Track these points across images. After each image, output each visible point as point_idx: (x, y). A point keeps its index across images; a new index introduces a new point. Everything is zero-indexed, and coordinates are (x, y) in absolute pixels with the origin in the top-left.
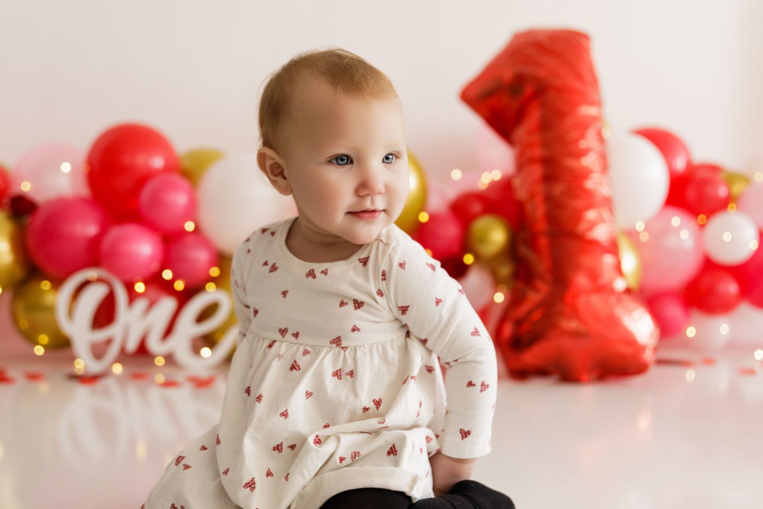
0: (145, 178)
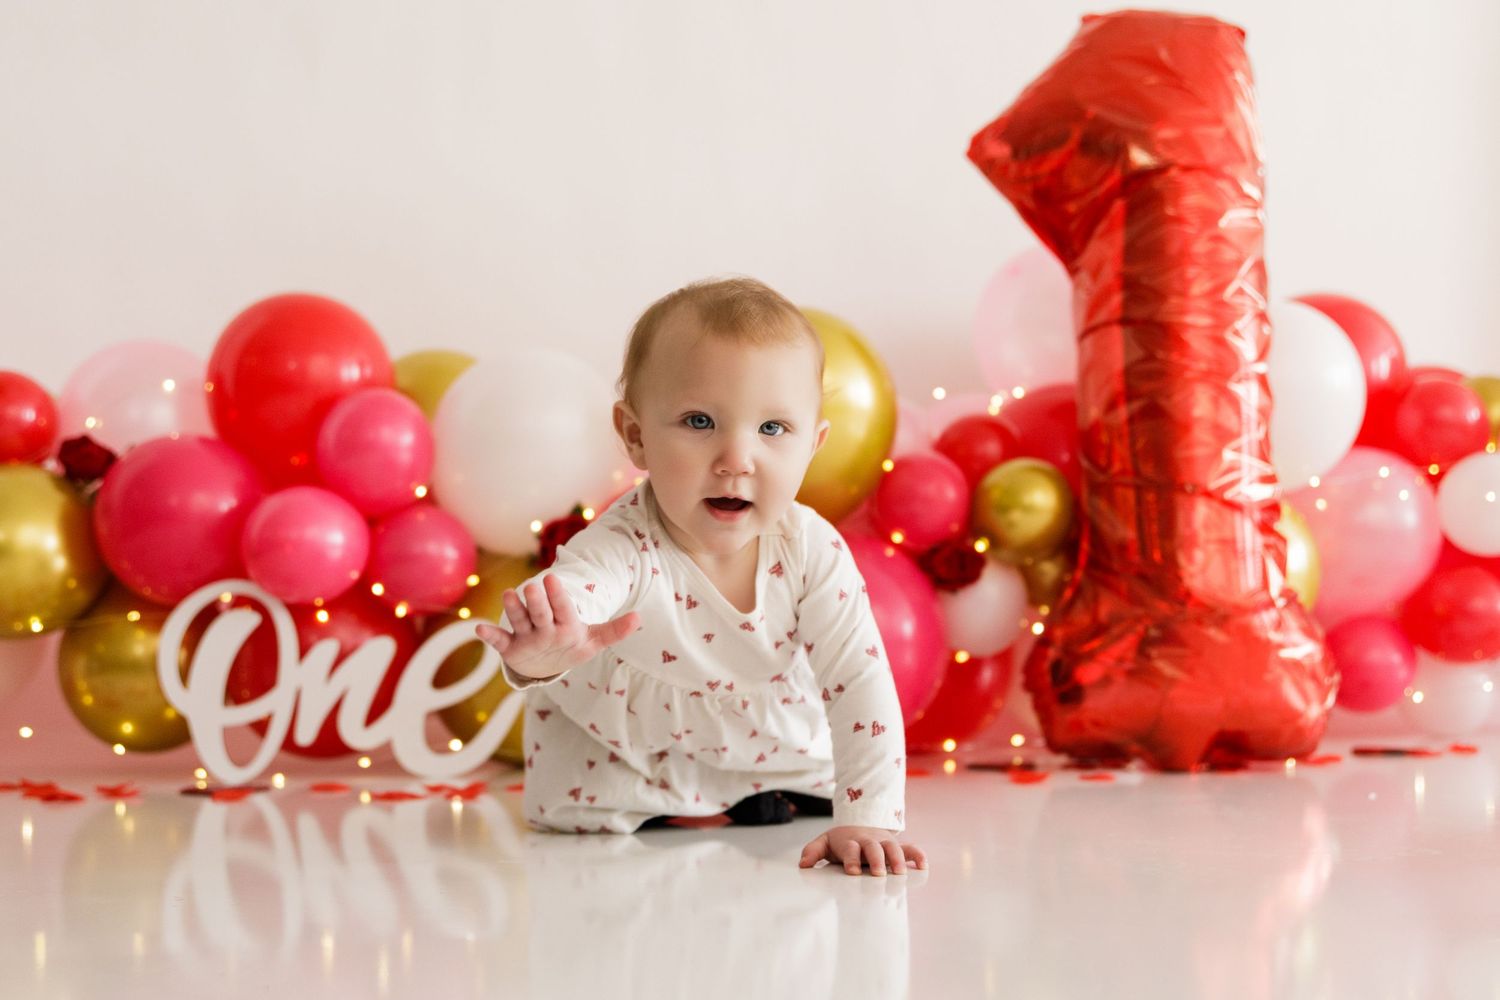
0: (328, 401)
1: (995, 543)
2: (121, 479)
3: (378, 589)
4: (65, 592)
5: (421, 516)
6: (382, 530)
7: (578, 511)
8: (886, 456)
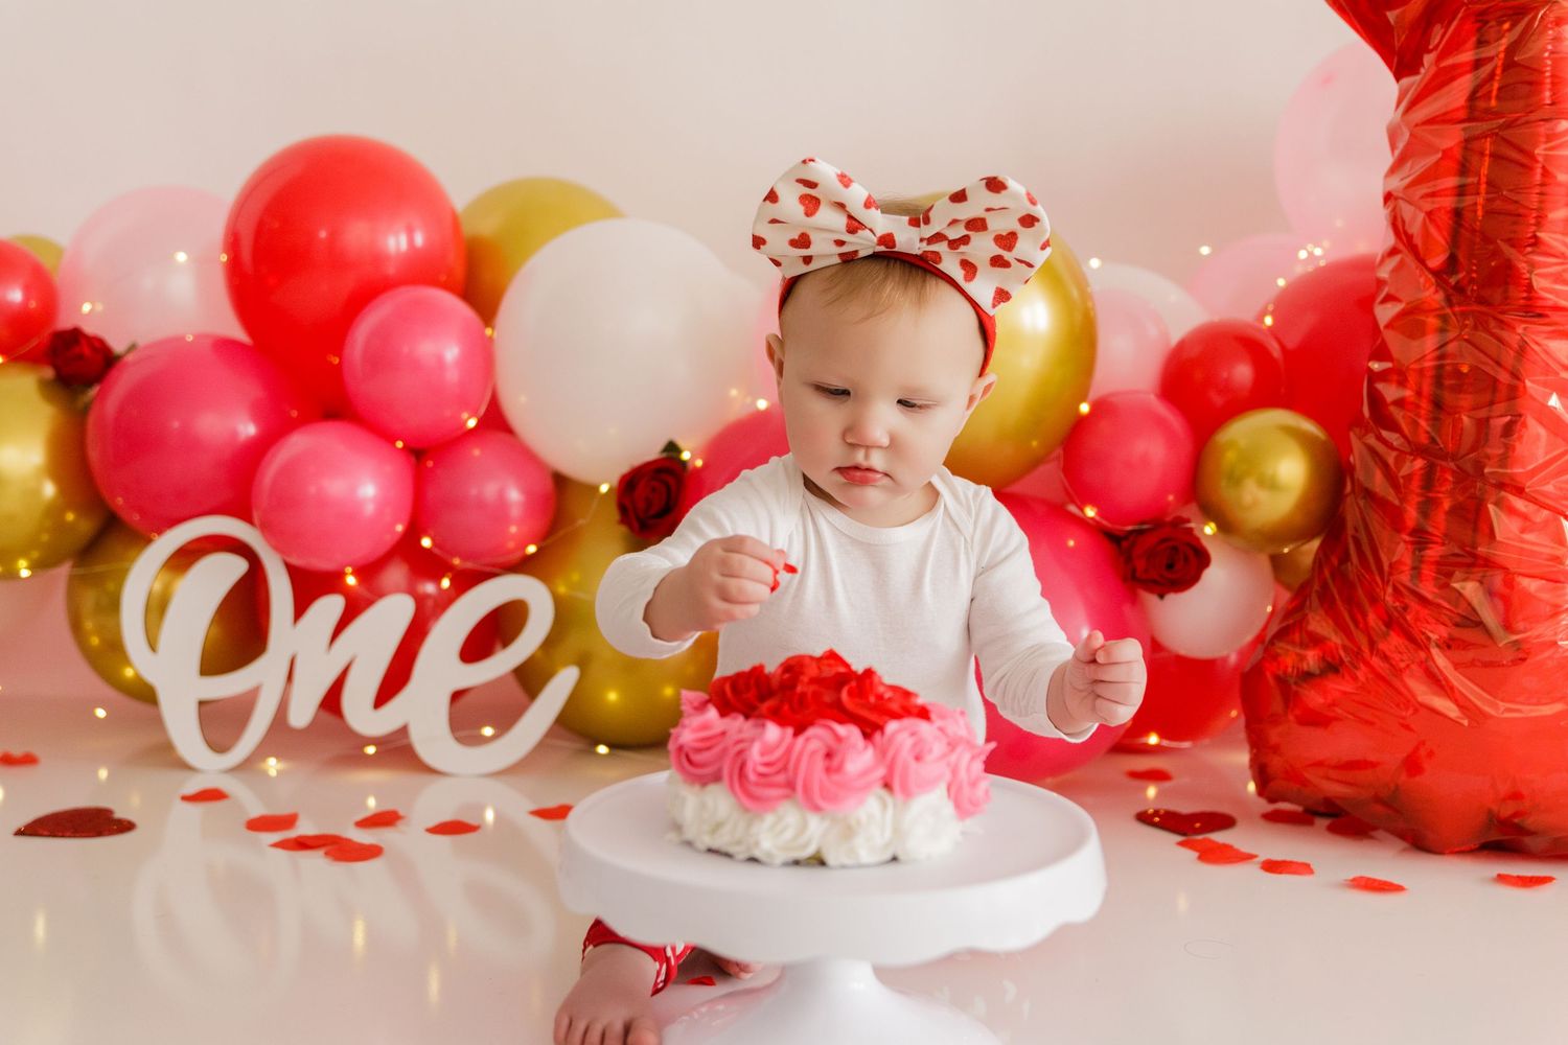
1: (1226, 527)
2: (122, 384)
3: (426, 542)
4: (60, 527)
5: (477, 452)
6: (430, 464)
7: (672, 448)
8: (1083, 399)
